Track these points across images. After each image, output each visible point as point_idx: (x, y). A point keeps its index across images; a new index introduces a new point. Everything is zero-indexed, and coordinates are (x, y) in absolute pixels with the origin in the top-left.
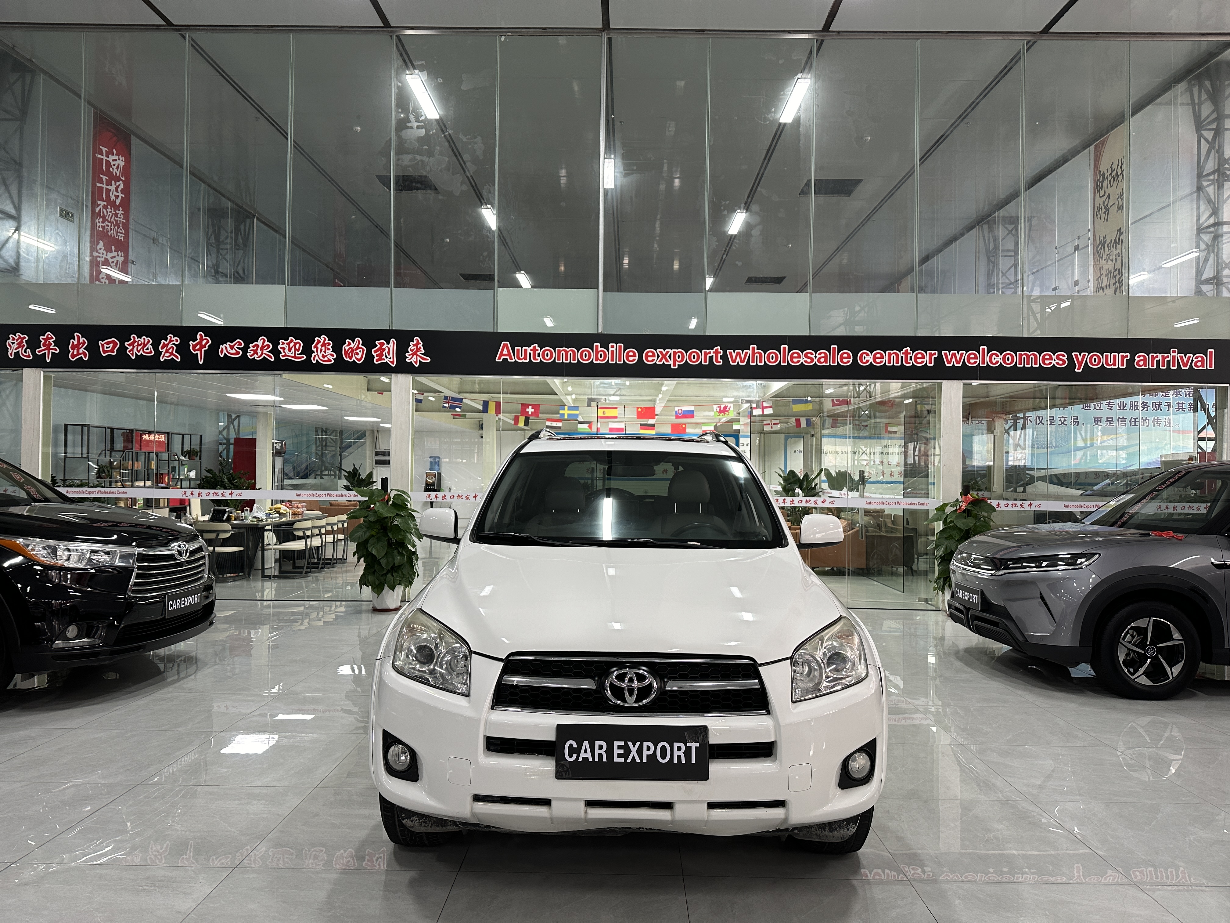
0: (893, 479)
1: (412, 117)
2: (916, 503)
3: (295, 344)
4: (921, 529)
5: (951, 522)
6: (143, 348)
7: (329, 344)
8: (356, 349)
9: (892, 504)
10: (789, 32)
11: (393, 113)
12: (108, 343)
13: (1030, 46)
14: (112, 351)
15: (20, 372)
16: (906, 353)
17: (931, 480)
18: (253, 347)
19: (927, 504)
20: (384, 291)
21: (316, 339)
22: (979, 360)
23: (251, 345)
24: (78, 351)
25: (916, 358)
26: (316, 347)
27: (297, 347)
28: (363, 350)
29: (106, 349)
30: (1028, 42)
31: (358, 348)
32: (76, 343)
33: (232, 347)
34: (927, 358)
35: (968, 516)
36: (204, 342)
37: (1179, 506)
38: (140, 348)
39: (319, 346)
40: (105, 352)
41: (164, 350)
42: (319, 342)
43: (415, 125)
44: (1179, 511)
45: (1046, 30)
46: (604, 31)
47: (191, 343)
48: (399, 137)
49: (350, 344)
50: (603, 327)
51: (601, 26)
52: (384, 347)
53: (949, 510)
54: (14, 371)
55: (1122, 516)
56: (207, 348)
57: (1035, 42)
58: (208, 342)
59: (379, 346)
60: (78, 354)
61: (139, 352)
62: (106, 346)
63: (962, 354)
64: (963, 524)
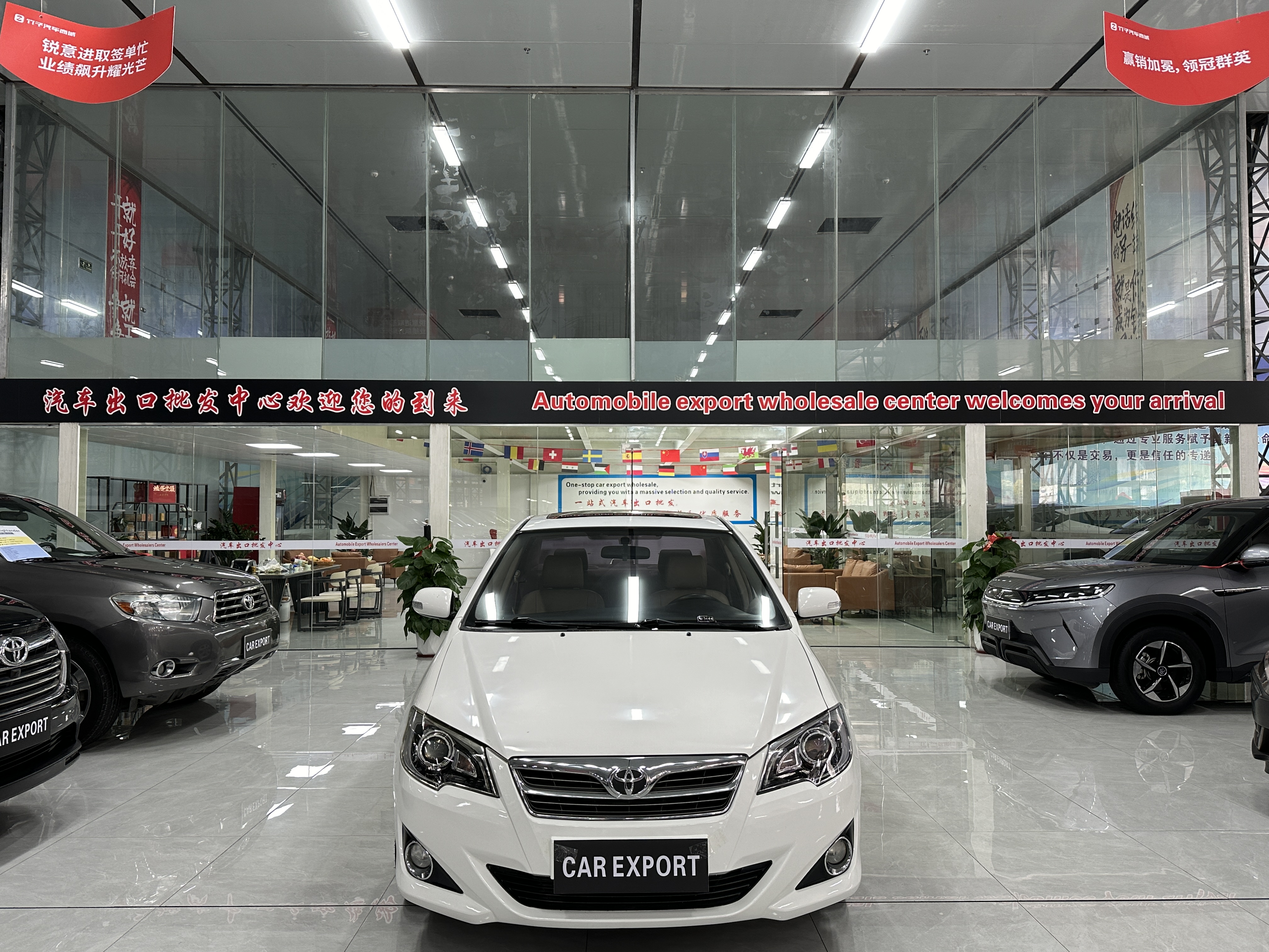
0: (918, 520)
1: (446, 173)
2: (944, 543)
3: (335, 396)
4: (949, 571)
5: (978, 560)
6: (181, 401)
7: (368, 396)
8: (395, 400)
9: (921, 544)
10: (811, 90)
11: (427, 170)
12: (146, 397)
13: (1042, 101)
14: (150, 404)
15: (56, 427)
16: (930, 398)
17: (957, 520)
18: (293, 399)
19: (954, 544)
20: (420, 343)
21: (356, 390)
22: (1001, 402)
23: (290, 398)
24: (116, 405)
25: (940, 402)
26: (355, 398)
27: (337, 398)
28: (402, 401)
29: (143, 403)
30: (1039, 98)
31: (397, 399)
32: (113, 397)
33: (271, 400)
34: (950, 402)
35: (994, 555)
36: (243, 395)
37: (1196, 541)
38: (178, 401)
39: (358, 397)
40: (143, 406)
41: (202, 403)
42: (358, 393)
43: (449, 180)
44: (1197, 547)
45: (1056, 87)
46: (632, 89)
47: (229, 395)
48: (433, 192)
49: (388, 395)
50: (636, 375)
51: (629, 84)
52: (422, 398)
53: (975, 549)
54: (50, 425)
55: (1141, 550)
56: (245, 401)
57: (1045, 98)
58: (246, 394)
59: (417, 397)
60: (116, 408)
61: (177, 405)
62: (143, 399)
63: (984, 398)
64: (989, 562)
